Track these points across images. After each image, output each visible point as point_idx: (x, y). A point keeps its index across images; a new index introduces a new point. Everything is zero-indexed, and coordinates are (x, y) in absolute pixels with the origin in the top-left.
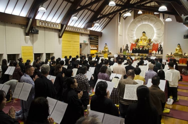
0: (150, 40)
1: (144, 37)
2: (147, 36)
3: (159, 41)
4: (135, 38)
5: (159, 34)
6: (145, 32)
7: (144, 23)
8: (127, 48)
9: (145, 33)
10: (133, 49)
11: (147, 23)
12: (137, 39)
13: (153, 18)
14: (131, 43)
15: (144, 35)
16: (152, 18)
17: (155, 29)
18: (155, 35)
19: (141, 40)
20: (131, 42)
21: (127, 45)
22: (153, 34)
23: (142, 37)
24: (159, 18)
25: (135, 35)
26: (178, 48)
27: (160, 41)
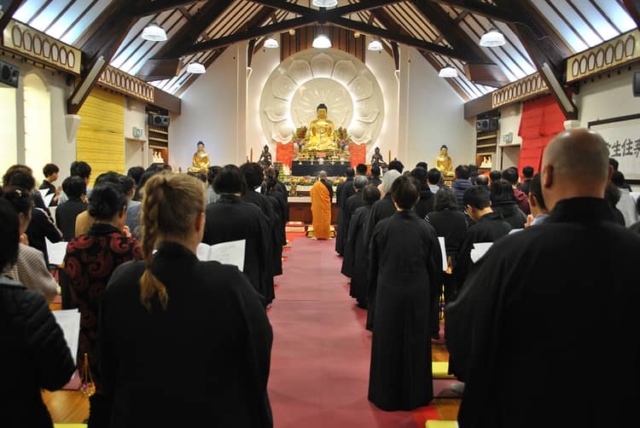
0: (342, 133)
1: (322, 123)
2: (332, 120)
3: (365, 138)
4: (291, 126)
5: (365, 115)
6: (326, 105)
7: (318, 76)
8: (266, 157)
9: (325, 108)
10: (293, 162)
11: (326, 76)
12: (298, 130)
13: (346, 62)
14: (273, 140)
15: (322, 117)
16: (342, 61)
17: (354, 98)
18: (356, 116)
19: (314, 130)
20: (274, 136)
21: (266, 147)
22: (350, 112)
23: (315, 122)
24: (363, 60)
25: (288, 115)
26: (442, 159)
27: (369, 138)
